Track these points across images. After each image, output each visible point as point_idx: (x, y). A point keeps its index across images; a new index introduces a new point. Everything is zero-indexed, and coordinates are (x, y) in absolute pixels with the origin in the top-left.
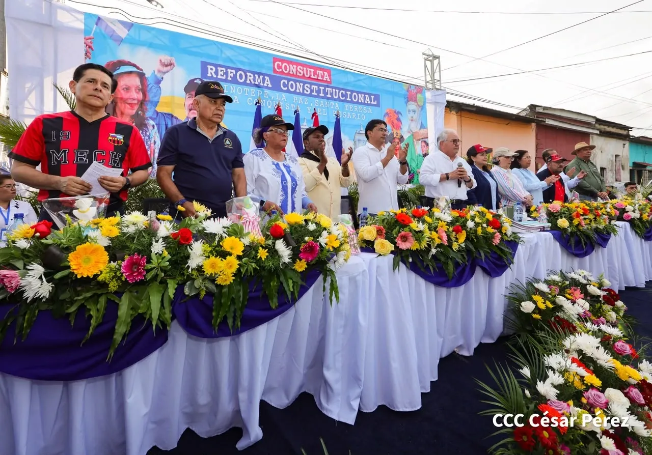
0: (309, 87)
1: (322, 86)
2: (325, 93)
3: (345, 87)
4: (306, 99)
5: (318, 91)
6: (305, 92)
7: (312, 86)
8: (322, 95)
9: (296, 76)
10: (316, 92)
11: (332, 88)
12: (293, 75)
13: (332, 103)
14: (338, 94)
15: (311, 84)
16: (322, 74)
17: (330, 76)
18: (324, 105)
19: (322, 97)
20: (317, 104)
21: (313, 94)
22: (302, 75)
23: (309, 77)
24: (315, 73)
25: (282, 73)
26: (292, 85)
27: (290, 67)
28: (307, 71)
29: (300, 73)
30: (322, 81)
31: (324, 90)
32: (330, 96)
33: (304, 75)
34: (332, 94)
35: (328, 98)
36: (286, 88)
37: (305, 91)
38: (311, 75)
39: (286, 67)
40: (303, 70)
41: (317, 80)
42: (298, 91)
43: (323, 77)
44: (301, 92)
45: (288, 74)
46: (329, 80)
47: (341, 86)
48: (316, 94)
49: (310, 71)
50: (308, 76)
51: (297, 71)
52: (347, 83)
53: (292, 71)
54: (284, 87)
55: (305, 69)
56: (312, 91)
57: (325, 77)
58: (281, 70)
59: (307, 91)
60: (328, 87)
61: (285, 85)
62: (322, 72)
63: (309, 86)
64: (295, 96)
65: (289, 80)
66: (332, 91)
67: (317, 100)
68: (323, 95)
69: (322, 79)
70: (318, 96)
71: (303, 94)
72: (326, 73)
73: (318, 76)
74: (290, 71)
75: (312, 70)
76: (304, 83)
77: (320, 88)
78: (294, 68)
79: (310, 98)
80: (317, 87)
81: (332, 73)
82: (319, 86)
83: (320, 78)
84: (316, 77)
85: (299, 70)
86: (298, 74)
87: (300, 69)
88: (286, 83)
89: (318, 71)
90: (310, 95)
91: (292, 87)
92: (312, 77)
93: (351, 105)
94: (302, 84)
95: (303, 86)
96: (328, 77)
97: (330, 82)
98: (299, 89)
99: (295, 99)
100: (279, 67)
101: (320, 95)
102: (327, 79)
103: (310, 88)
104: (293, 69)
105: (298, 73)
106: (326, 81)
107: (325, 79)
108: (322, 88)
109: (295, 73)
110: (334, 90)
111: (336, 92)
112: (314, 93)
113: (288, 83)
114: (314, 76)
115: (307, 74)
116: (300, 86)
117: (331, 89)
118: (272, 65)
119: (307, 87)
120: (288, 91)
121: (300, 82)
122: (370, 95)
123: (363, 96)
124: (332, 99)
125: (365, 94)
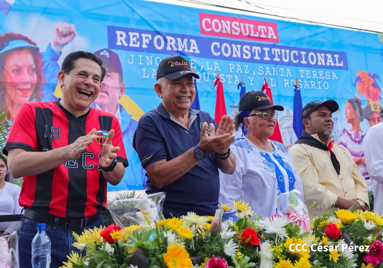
0: (249, 49)
1: (266, 46)
2: (272, 56)
3: (298, 46)
4: (247, 66)
5: (262, 54)
6: (245, 57)
7: (254, 48)
8: (267, 58)
9: (231, 35)
10: (259, 56)
11: (281, 48)
12: (227, 35)
13: (282, 69)
14: (288, 56)
15: (251, 45)
16: (266, 31)
17: (276, 32)
18: (272, 72)
19: (267, 62)
20: (261, 72)
21: (255, 58)
22: (238, 33)
23: (249, 36)
24: (255, 30)
25: (212, 32)
26: (226, 48)
27: (222, 24)
28: (245, 27)
29: (236, 31)
30: (266, 39)
31: (270, 52)
32: (278, 60)
33: (241, 33)
34: (280, 56)
35: (276, 63)
36: (219, 54)
37: (244, 54)
38: (250, 32)
39: (216, 24)
40: (240, 27)
41: (259, 38)
42: (234, 56)
43: (266, 33)
44: (239, 56)
45: (221, 34)
46: (275, 37)
47: (293, 45)
48: (259, 58)
49: (249, 28)
50: (247, 34)
51: (232, 28)
52: (300, 40)
53: (226, 30)
54: (216, 52)
55: (242, 24)
56: (253, 54)
57: (270, 34)
58: (210, 30)
59: (247, 55)
60: (275, 46)
61: (217, 49)
62: (265, 27)
63: (249, 47)
64: (231, 64)
65: (222, 42)
66: (281, 52)
67: (260, 66)
68: (269, 59)
69: (265, 37)
70: (262, 61)
71: (242, 60)
72: (270, 28)
73: (260, 33)
74: (222, 29)
75: (252, 26)
76: (243, 44)
77: (264, 49)
78: (227, 24)
79: (250, 64)
80: (259, 48)
81: (279, 27)
82: (262, 46)
83: (263, 36)
84: (257, 35)
85: (234, 27)
86: (234, 33)
87: (236, 25)
88: (219, 47)
89: (259, 27)
90: (252, 60)
91: (227, 52)
92: (252, 35)
93: (308, 71)
94: (239, 46)
95: (241, 49)
96: (273, 34)
97: (277, 41)
98: (236, 54)
99: (232, 67)
100: (208, 25)
101: (265, 59)
102: (272, 36)
103: (251, 51)
104: (226, 26)
105: (233, 30)
106: (272, 40)
107: (269, 37)
108: (266, 49)
109: (229, 33)
110: (283, 51)
111: (285, 53)
112: (257, 57)
113: (221, 45)
114: (255, 33)
115: (245, 32)
116: (237, 48)
117: (278, 50)
118: (198, 23)
119: (247, 49)
120: (222, 57)
121: (236, 43)
122: (332, 53)
123: (323, 55)
124: (282, 63)
125: (326, 52)
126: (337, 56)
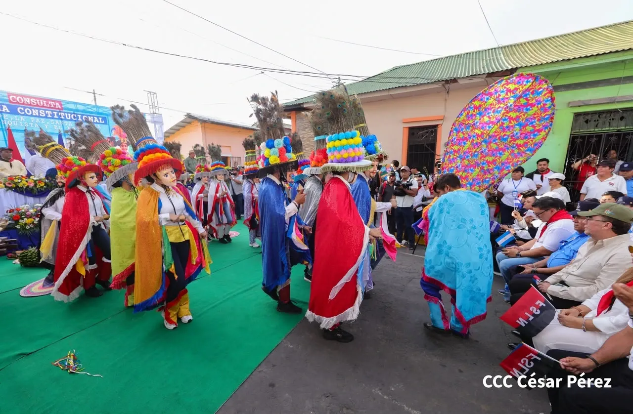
2: (59, 116)
3: (76, 113)
4: (43, 120)
5: (53, 115)
7: (47, 111)
8: (56, 117)
9: (31, 105)
10: (51, 115)
11: (65, 112)
12: (28, 104)
13: (66, 122)
14: (70, 117)
15: (45, 110)
17: (61, 105)
18: (60, 123)
19: (56, 119)
20: (53, 123)
22: (35, 104)
24: (47, 104)
25: (18, 103)
26: (28, 110)
27: (24, 99)
28: (40, 102)
30: (55, 108)
31: (57, 114)
32: (64, 118)
33: (37, 104)
34: (65, 116)
35: (62, 119)
37: (41, 114)
39: (20, 99)
40: (36, 101)
43: (55, 106)
45: (23, 104)
46: (60, 108)
47: (72, 111)
48: (51, 117)
49: (43, 102)
50: (42, 105)
52: (76, 110)
53: (27, 102)
54: (21, 112)
55: (38, 100)
56: (47, 115)
58: (15, 101)
59: (43, 115)
60: (60, 112)
62: (53, 103)
64: (32, 118)
65: (25, 108)
67: (52, 120)
70: (53, 118)
71: (39, 116)
72: (57, 104)
74: (24, 102)
75: (45, 102)
76: (39, 109)
78: (27, 100)
79: (45, 119)
81: (62, 103)
82: (52, 111)
83: (52, 106)
84: (49, 106)
85: (32, 101)
88: (23, 110)
89: (50, 102)
90: (46, 117)
92: (45, 105)
95: (39, 112)
96: (59, 106)
97: (62, 109)
98: (35, 114)
100: (14, 99)
103: (45, 113)
105: (32, 103)
106: (58, 109)
107: (57, 107)
108: (55, 113)
110: (66, 114)
111: (68, 115)
112: (49, 116)
115: (40, 104)
116: (36, 111)
117: (63, 113)
118: (7, 98)
119: (42, 112)
120: (25, 115)
121: (35, 109)
122: (98, 117)
123: (92, 117)
124: (66, 119)
125: (93, 116)
126: (100, 118)
